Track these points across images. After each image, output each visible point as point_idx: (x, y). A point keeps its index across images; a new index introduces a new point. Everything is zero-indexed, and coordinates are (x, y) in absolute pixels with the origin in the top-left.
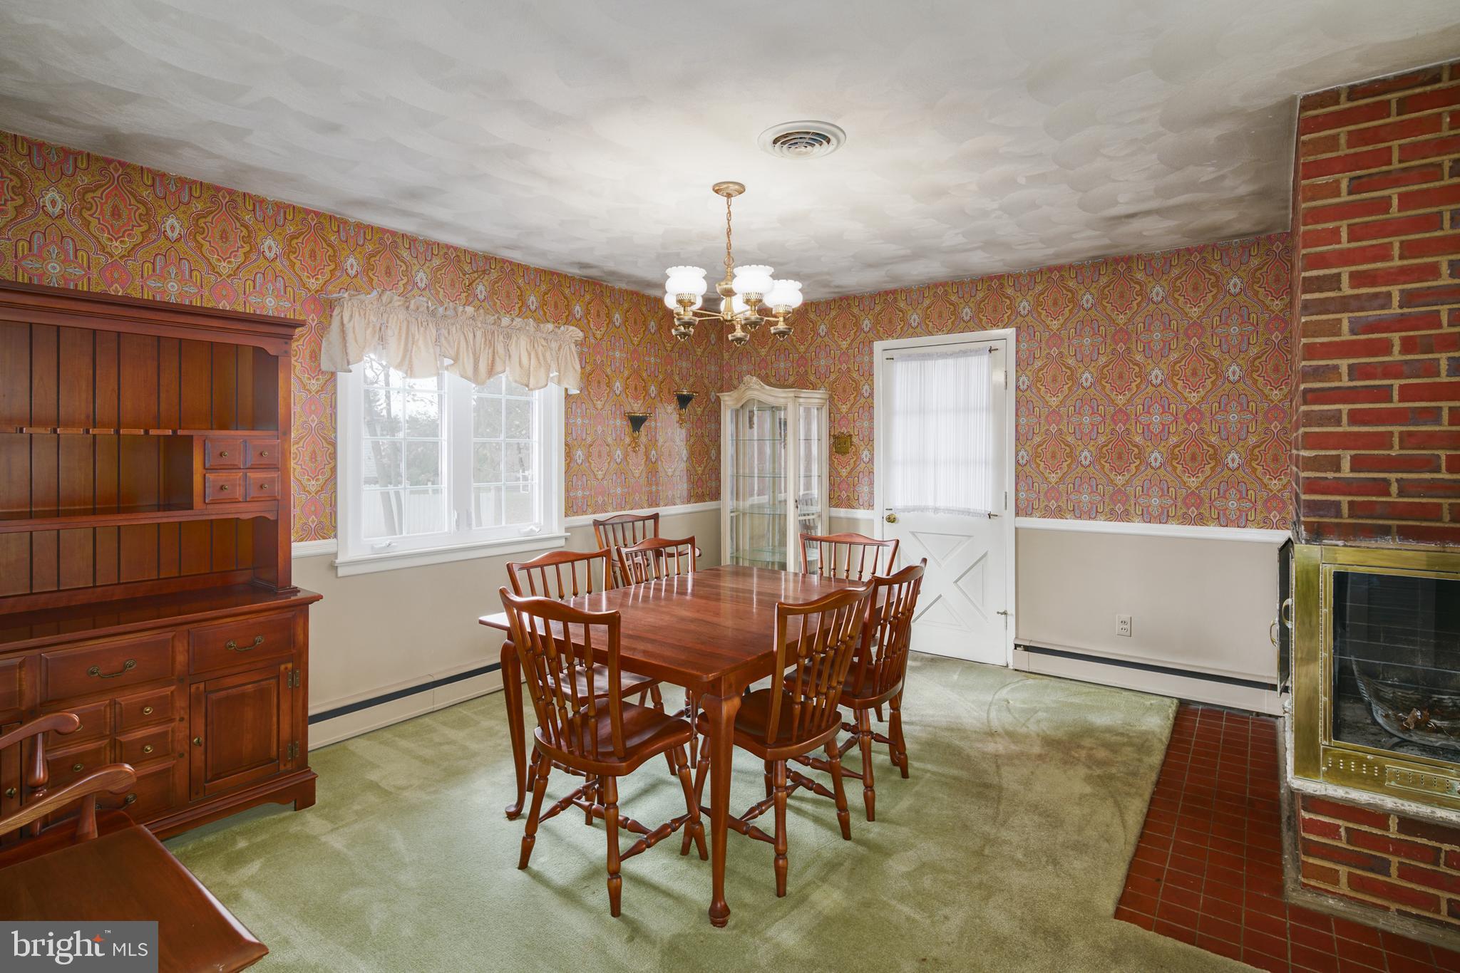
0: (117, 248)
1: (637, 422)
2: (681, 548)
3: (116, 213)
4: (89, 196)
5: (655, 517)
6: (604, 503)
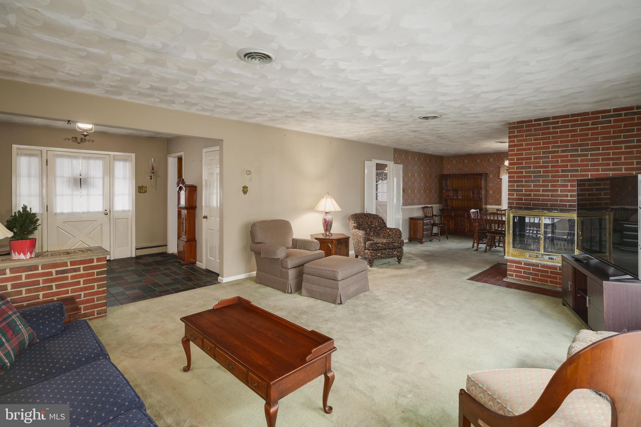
3: (472, 161)
4: (469, 160)
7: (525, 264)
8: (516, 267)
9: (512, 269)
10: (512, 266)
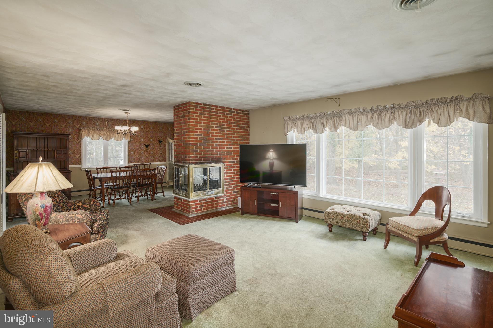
0: (48, 125)
1: (147, 146)
2: (137, 166)
3: (48, 120)
4: (44, 119)
5: (150, 164)
6: (138, 161)
7: (200, 201)
8: (195, 204)
9: (193, 207)
10: (193, 205)
